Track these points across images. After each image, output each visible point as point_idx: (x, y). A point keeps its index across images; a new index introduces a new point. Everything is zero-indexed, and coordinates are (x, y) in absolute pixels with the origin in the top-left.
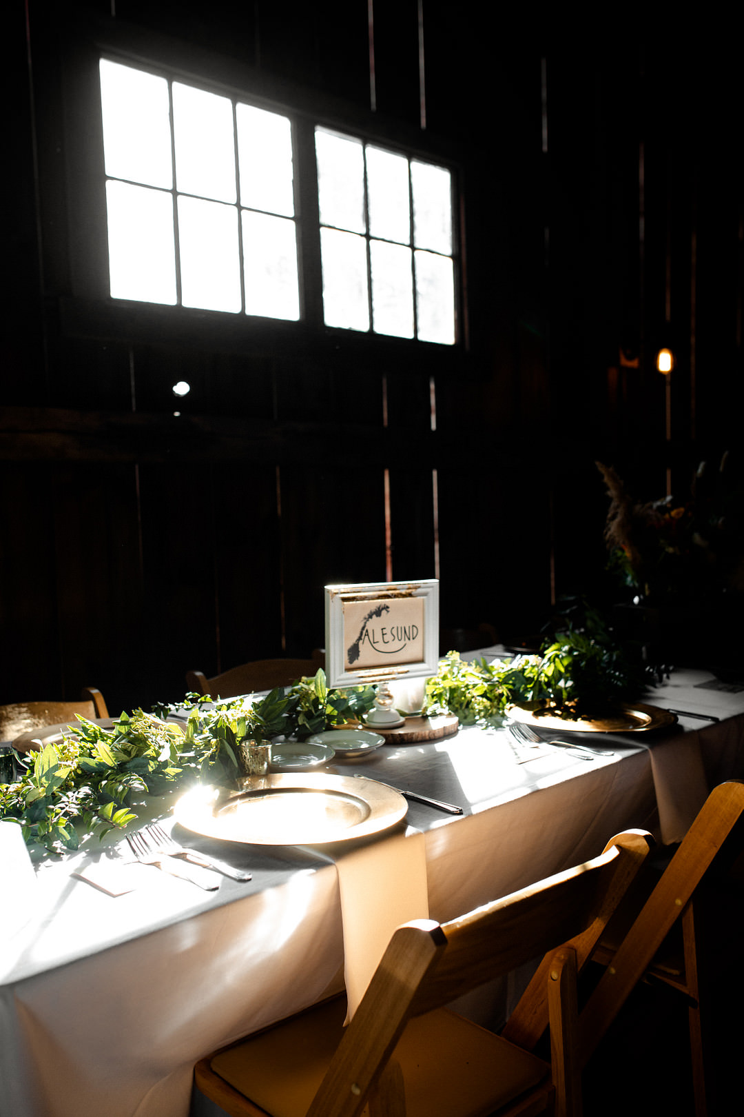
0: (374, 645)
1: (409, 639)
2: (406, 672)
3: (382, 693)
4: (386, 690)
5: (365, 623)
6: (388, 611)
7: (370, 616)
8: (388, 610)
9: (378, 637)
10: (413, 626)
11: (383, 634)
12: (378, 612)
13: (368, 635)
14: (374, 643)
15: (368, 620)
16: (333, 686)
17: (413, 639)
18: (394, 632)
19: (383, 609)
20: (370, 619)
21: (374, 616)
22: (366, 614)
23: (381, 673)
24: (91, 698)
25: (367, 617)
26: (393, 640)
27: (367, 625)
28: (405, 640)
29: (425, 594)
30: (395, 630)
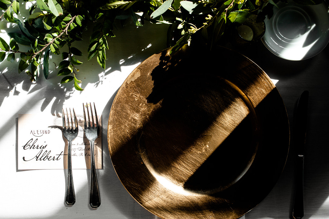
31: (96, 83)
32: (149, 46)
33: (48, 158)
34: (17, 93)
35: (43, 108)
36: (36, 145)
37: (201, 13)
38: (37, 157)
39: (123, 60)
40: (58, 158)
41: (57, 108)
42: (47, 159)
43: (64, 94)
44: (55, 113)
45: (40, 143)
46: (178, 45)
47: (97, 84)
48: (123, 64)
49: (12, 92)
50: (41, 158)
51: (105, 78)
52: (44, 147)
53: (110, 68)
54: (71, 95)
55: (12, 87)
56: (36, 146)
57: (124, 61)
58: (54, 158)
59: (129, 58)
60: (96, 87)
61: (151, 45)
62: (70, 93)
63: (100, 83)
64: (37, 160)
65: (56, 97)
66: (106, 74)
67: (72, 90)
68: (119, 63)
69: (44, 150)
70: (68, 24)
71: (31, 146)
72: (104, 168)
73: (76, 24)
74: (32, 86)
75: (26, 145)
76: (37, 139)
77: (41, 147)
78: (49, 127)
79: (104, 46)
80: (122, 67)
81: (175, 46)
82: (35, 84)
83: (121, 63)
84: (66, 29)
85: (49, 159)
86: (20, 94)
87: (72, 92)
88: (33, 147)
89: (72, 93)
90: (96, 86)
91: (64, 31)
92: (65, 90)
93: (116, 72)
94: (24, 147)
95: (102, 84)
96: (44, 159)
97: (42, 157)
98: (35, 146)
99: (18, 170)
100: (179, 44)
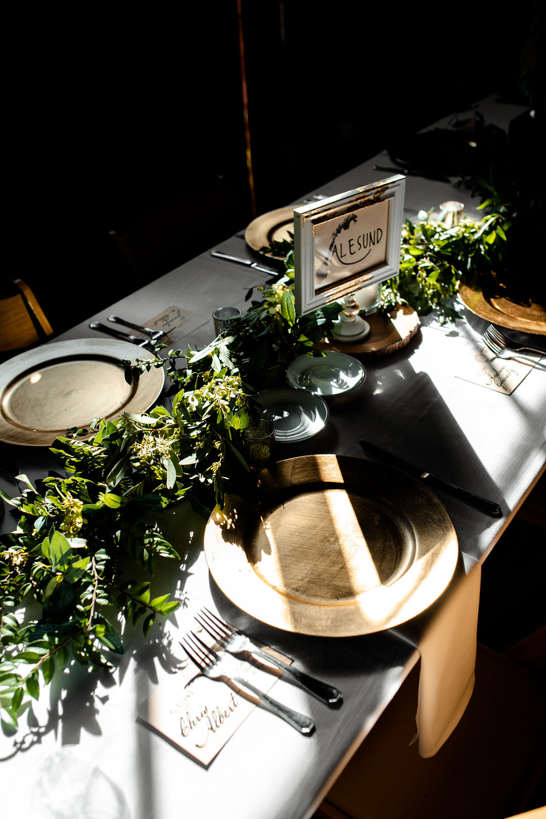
0: (341, 259)
1: (374, 244)
2: (370, 279)
3: (349, 305)
4: (353, 301)
5: (334, 239)
6: (355, 221)
7: (339, 231)
8: (357, 219)
9: (346, 250)
10: (378, 229)
11: (350, 246)
12: (346, 225)
13: (336, 251)
14: (342, 257)
15: (337, 236)
16: (304, 312)
17: (378, 242)
18: (361, 241)
19: (351, 220)
20: (339, 234)
21: (343, 230)
22: (334, 230)
23: (348, 286)
24: (17, 291)
25: (335, 232)
26: (359, 250)
27: (335, 241)
28: (370, 246)
29: (392, 195)
30: (362, 238)
31: (182, 605)
32: (192, 534)
33: (224, 715)
34: (104, 700)
35: (155, 681)
36: (193, 719)
37: (207, 454)
38: (212, 728)
39: (182, 565)
40: (235, 704)
41: (170, 664)
42: (225, 718)
43: (161, 646)
44: (174, 670)
45: (195, 713)
46: (218, 491)
47: (185, 604)
48: (187, 568)
49: (98, 704)
50: (216, 725)
51: (186, 593)
52: (205, 712)
53: (179, 583)
54: (170, 638)
55: (92, 700)
56: (195, 720)
57: (185, 565)
58: (230, 709)
59: (186, 559)
60: (187, 607)
61: (193, 532)
62: (168, 638)
63: (186, 601)
64: (214, 731)
65: (155, 656)
66: (182, 589)
67: (166, 634)
68: (182, 571)
69: (209, 713)
70: (94, 569)
71: (189, 726)
72: (294, 659)
73: (102, 560)
74: (116, 676)
75: (182, 730)
76: (187, 713)
77: (202, 715)
78: (185, 688)
79: (156, 539)
80: (190, 571)
81: (217, 495)
82: (116, 670)
83: (184, 569)
84: (96, 575)
85: (226, 715)
86: (109, 697)
87: (167, 635)
88: (192, 724)
89: (169, 635)
90: (185, 607)
91: (96, 578)
92: (157, 641)
93: (189, 580)
94: (183, 734)
95: (189, 600)
96: (221, 722)
97: (216, 722)
98: (193, 722)
99: (206, 767)
100: (219, 489)
